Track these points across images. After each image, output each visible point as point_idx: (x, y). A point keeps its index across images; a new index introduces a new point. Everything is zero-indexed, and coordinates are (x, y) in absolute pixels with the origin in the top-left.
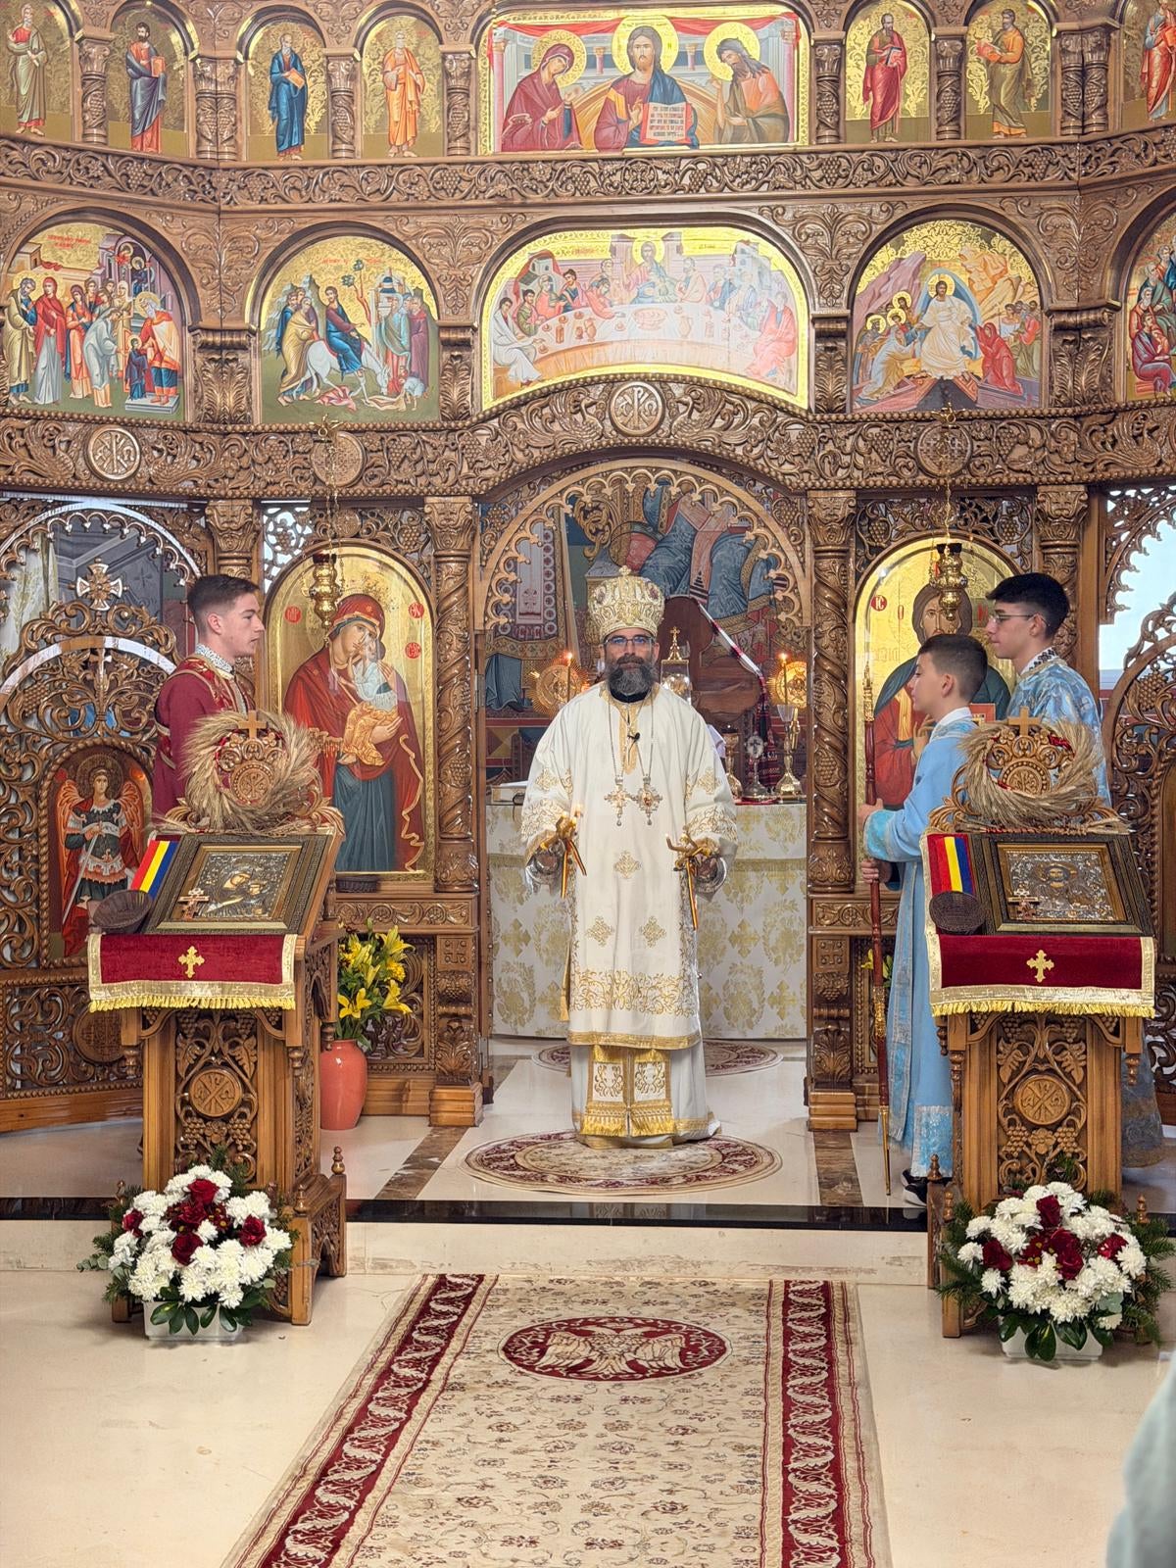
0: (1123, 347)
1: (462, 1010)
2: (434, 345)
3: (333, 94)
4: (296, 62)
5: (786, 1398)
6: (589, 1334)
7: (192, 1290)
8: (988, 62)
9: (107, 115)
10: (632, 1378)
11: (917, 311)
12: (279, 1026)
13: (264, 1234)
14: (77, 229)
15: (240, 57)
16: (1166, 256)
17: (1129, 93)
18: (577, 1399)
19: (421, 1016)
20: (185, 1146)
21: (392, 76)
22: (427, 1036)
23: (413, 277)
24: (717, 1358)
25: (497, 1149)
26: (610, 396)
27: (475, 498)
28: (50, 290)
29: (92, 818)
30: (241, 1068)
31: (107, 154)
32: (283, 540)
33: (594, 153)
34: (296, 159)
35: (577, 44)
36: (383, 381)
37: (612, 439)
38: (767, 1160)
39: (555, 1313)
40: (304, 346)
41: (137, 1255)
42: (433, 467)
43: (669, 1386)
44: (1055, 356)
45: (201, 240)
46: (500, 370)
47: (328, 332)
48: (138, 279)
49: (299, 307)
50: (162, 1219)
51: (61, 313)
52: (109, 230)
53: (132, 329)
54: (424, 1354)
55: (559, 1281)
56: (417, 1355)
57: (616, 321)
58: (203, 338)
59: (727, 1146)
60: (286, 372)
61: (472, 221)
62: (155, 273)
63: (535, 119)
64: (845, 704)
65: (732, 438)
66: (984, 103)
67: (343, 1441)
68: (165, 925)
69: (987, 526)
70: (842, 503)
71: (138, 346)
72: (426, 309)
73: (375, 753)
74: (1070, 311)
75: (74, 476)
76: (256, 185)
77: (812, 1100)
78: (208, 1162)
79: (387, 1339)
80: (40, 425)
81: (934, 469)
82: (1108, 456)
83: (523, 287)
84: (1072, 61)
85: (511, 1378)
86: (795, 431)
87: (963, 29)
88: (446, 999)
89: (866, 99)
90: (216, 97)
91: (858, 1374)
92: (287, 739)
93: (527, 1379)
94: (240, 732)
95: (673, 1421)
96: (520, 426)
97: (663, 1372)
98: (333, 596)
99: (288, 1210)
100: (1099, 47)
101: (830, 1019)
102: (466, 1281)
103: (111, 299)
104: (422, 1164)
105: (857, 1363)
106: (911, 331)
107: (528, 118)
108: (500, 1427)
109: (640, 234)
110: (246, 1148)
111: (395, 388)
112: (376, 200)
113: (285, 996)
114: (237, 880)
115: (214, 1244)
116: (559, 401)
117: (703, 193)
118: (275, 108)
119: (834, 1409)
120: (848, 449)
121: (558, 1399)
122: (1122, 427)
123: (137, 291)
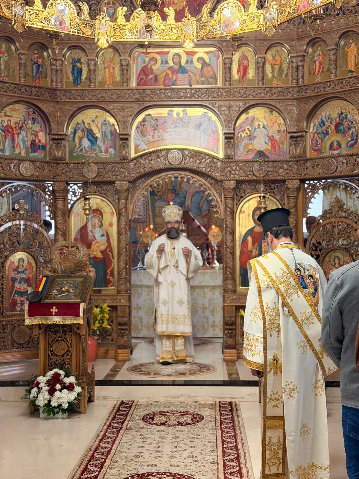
0: (309, 142)
1: (125, 327)
2: (118, 140)
3: (90, 70)
4: (79, 61)
5: (222, 430)
6: (166, 415)
7: (54, 404)
8: (271, 64)
9: (26, 75)
10: (178, 426)
11: (253, 132)
12: (78, 329)
13: (74, 388)
14: (17, 106)
15: (63, 59)
16: (320, 117)
17: (310, 74)
18: (164, 431)
19: (113, 329)
20: (51, 364)
21: (106, 65)
22: (114, 335)
23: (112, 120)
24: (202, 420)
25: (136, 366)
26: (168, 154)
27: (130, 182)
28: (9, 123)
29: (19, 272)
30: (67, 341)
31: (26, 86)
32: (74, 193)
33: (163, 87)
34: (79, 87)
35: (158, 57)
36: (103, 149)
37: (168, 166)
38: (212, 369)
39: (155, 410)
40: (81, 139)
41: (38, 394)
42: (118, 173)
43: (189, 427)
44: (290, 145)
45: (52, 109)
46: (136, 147)
47: (88, 135)
48: (34, 120)
49: (79, 128)
50: (45, 384)
51: (12, 129)
52: (26, 107)
53: (32, 134)
54: (120, 421)
55: (156, 402)
56: (118, 421)
57: (169, 133)
58: (52, 137)
59: (201, 365)
60: (75, 146)
61: (129, 105)
62: (39, 119)
63: (146, 77)
64: (233, 241)
65: (202, 166)
66: (270, 75)
67: (100, 442)
68: (46, 301)
69: (272, 191)
70: (232, 184)
71: (34, 139)
72: (116, 130)
73: (100, 254)
74: (294, 132)
75: (16, 175)
76: (68, 94)
77: (224, 352)
78: (58, 368)
79: (109, 417)
80: (6, 161)
81: (258, 175)
82: (306, 171)
83: (143, 124)
84: (294, 65)
85: (145, 426)
86: (219, 164)
87: (264, 56)
88: (120, 324)
89: (238, 74)
90: (57, 71)
91: (241, 423)
92: (80, 249)
93: (150, 426)
94: (66, 247)
95: (191, 436)
96: (142, 162)
97: (187, 424)
98: (89, 209)
99: (80, 381)
100: (301, 61)
101: (230, 329)
102: (129, 402)
103: (26, 126)
104: (115, 371)
105: (241, 421)
106: (251, 137)
107: (144, 77)
108: (143, 438)
109: (176, 110)
110: (68, 364)
111: (107, 151)
112: (102, 99)
113: (81, 321)
114: (66, 288)
115: (60, 390)
116: (153, 155)
117: (193, 99)
118: (73, 73)
119: (235, 432)
120: (234, 169)
121: (159, 431)
122: (309, 164)
123: (33, 124)
